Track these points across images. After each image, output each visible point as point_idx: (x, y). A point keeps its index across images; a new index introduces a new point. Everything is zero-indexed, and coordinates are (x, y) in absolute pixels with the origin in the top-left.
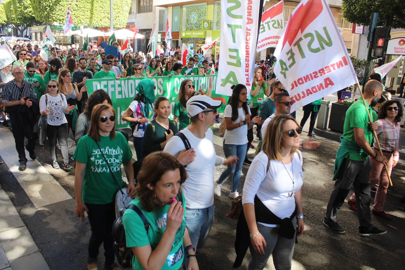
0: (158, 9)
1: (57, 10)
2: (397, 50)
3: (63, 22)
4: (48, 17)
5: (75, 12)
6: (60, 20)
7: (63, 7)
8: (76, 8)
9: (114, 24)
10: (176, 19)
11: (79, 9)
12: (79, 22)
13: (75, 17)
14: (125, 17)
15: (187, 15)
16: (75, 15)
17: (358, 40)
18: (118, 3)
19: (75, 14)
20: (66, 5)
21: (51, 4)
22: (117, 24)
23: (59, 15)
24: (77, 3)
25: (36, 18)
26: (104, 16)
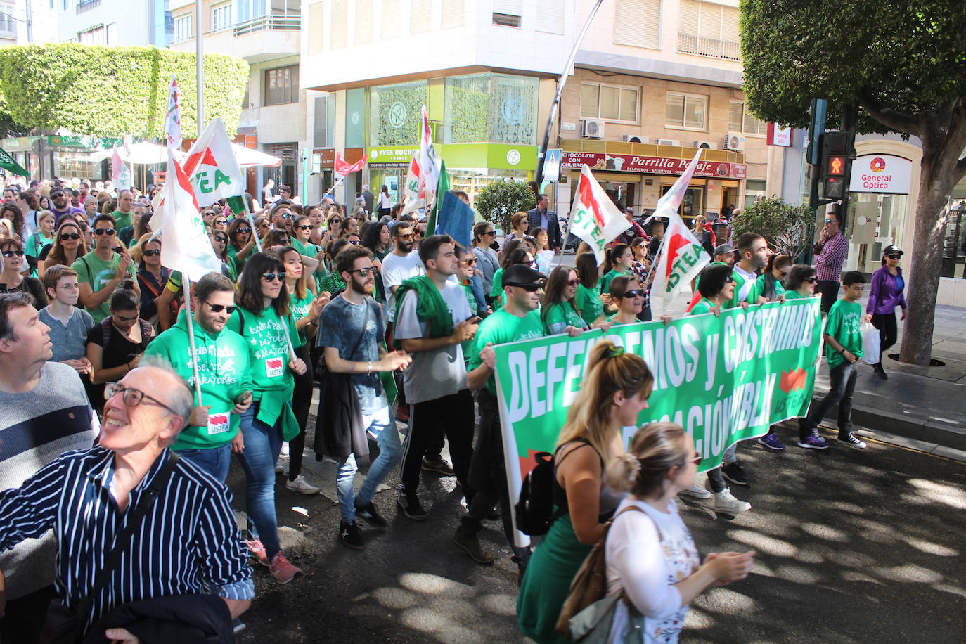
0: (312, 95)
1: (68, 99)
2: (869, 182)
3: (81, 128)
4: (44, 115)
5: (113, 103)
6: (75, 124)
7: (82, 93)
8: (115, 95)
10: (356, 118)
11: (121, 96)
12: (122, 127)
13: (111, 117)
14: (234, 115)
15: (382, 108)
16: (111, 112)
17: (782, 160)
18: (217, 84)
19: (110, 109)
20: (89, 89)
21: (53, 85)
23: (71, 110)
24: (116, 84)
25: (14, 119)
26: (184, 113)
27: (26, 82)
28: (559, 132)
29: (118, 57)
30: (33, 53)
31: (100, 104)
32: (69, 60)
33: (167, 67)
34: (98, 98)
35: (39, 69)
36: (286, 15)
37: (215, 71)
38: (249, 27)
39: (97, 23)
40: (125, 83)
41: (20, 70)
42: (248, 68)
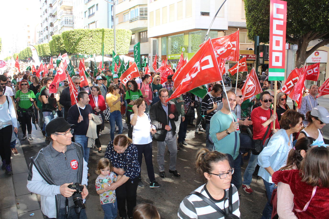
0: (152, 39)
1: (80, 45)
2: (314, 60)
3: (83, 52)
4: (74, 49)
5: (92, 45)
6: (81, 51)
7: (83, 42)
8: (92, 43)
9: (119, 52)
10: (164, 46)
11: (94, 43)
12: (94, 52)
13: (91, 49)
14: (127, 47)
15: (172, 43)
16: (91, 47)
17: (287, 54)
18: (121, 38)
20: (85, 41)
21: (76, 41)
22: (121, 52)
23: (81, 48)
24: (92, 39)
25: (67, 51)
26: (112, 47)
27: (69, 40)
29: (93, 32)
30: (71, 32)
31: (88, 45)
32: (80, 33)
33: (106, 34)
34: (88, 44)
35: (72, 37)
36: (144, 15)
37: (121, 34)
38: (133, 20)
39: (93, 21)
40: (95, 39)
41: (68, 37)
42: (132, 33)
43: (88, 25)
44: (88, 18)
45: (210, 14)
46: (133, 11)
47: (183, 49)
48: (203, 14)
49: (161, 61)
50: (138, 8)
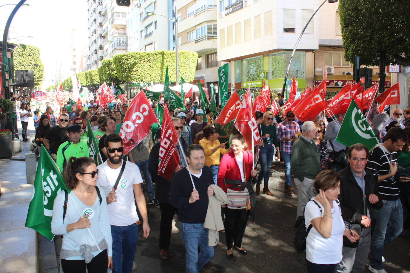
0: (222, 63)
1: (134, 71)
3: (139, 80)
4: (128, 76)
5: (149, 71)
6: (137, 79)
7: (139, 68)
8: (149, 68)
10: (238, 71)
11: (152, 68)
12: (152, 79)
13: (148, 76)
14: (192, 73)
15: (248, 67)
16: (149, 74)
17: (396, 79)
18: (185, 62)
19: (148, 73)
20: (141, 67)
21: (130, 66)
22: (184, 79)
23: (135, 74)
24: (150, 64)
25: (119, 78)
26: (174, 73)
27: (122, 66)
28: (315, 73)
29: (151, 55)
30: (124, 56)
31: (145, 72)
32: (135, 57)
33: (167, 57)
34: (144, 70)
35: (126, 61)
36: (213, 34)
37: (184, 57)
38: (200, 39)
39: (151, 42)
40: (153, 64)
41: (120, 62)
42: (198, 55)
43: (144, 47)
44: (145, 39)
45: (296, 30)
46: (200, 28)
47: (262, 75)
48: (287, 30)
49: (234, 90)
50: (206, 25)
